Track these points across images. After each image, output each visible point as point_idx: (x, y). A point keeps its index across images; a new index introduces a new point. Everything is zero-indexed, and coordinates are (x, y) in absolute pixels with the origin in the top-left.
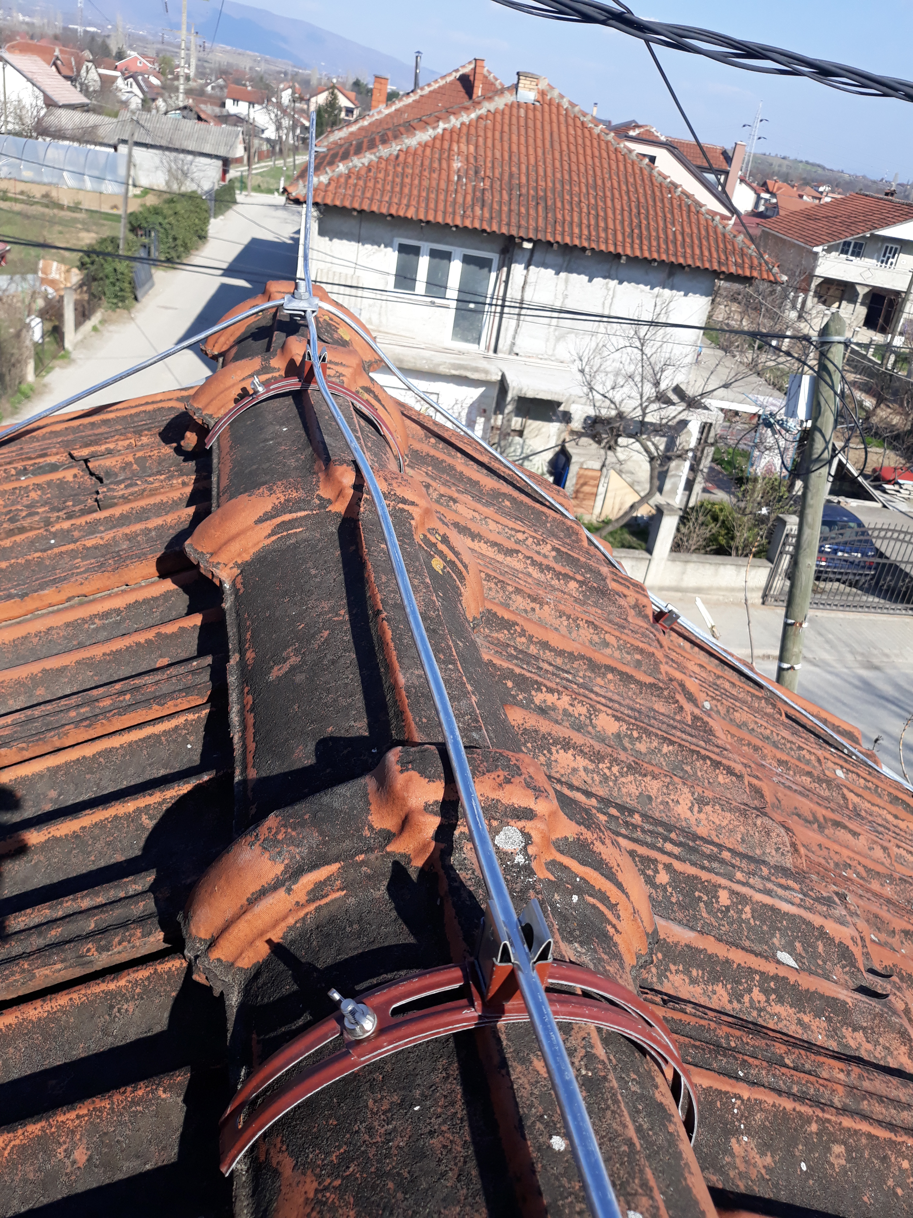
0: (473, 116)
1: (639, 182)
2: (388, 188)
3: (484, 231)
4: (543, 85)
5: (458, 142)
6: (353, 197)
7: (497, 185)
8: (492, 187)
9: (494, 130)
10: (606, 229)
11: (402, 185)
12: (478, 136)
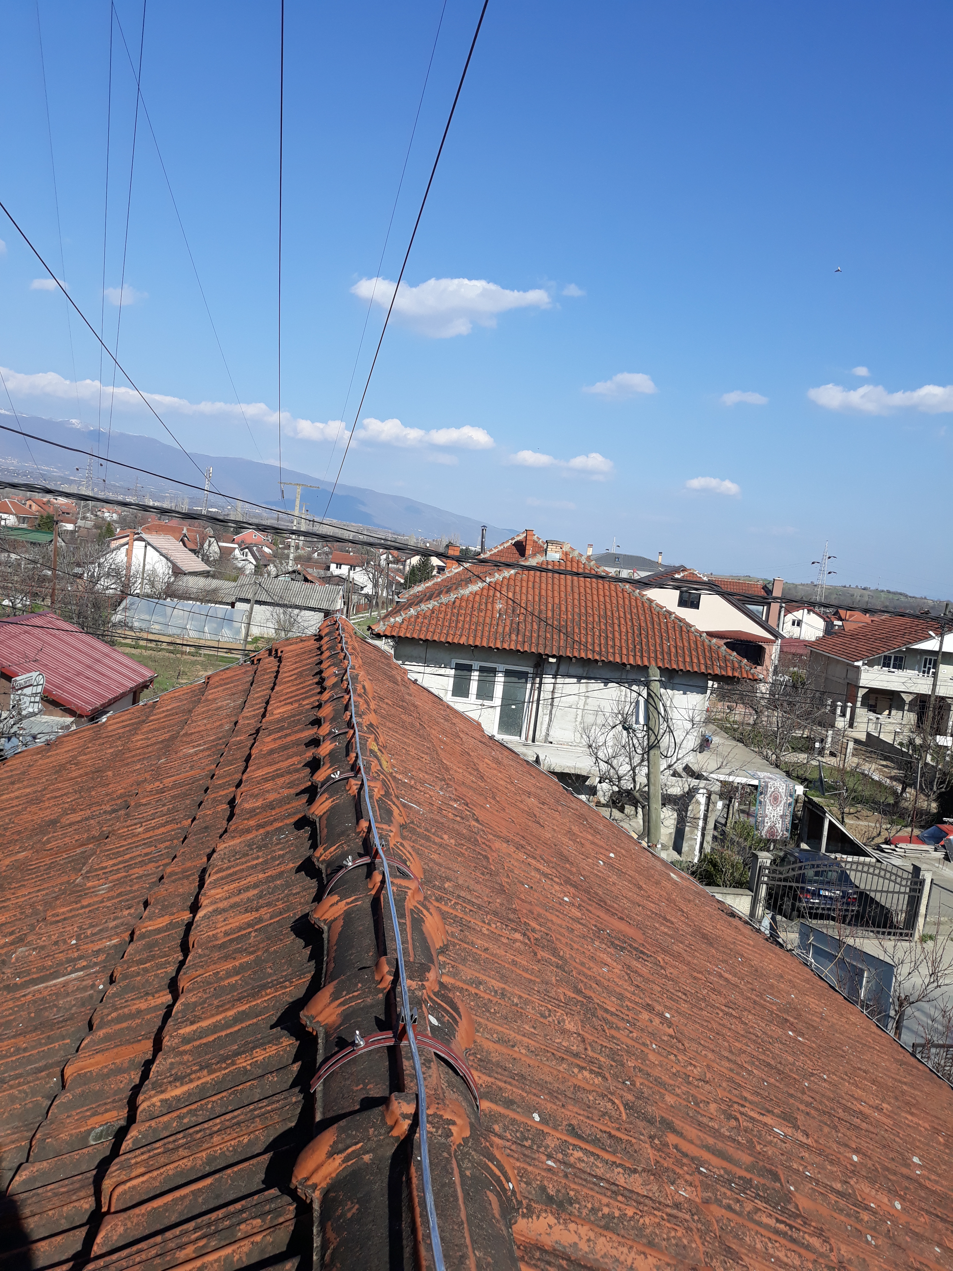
0: (512, 572)
1: (641, 612)
2: (447, 624)
3: (519, 651)
4: (566, 548)
5: (500, 590)
6: (420, 631)
7: (529, 619)
8: (525, 621)
9: (528, 581)
10: (614, 647)
11: (457, 621)
12: (515, 586)
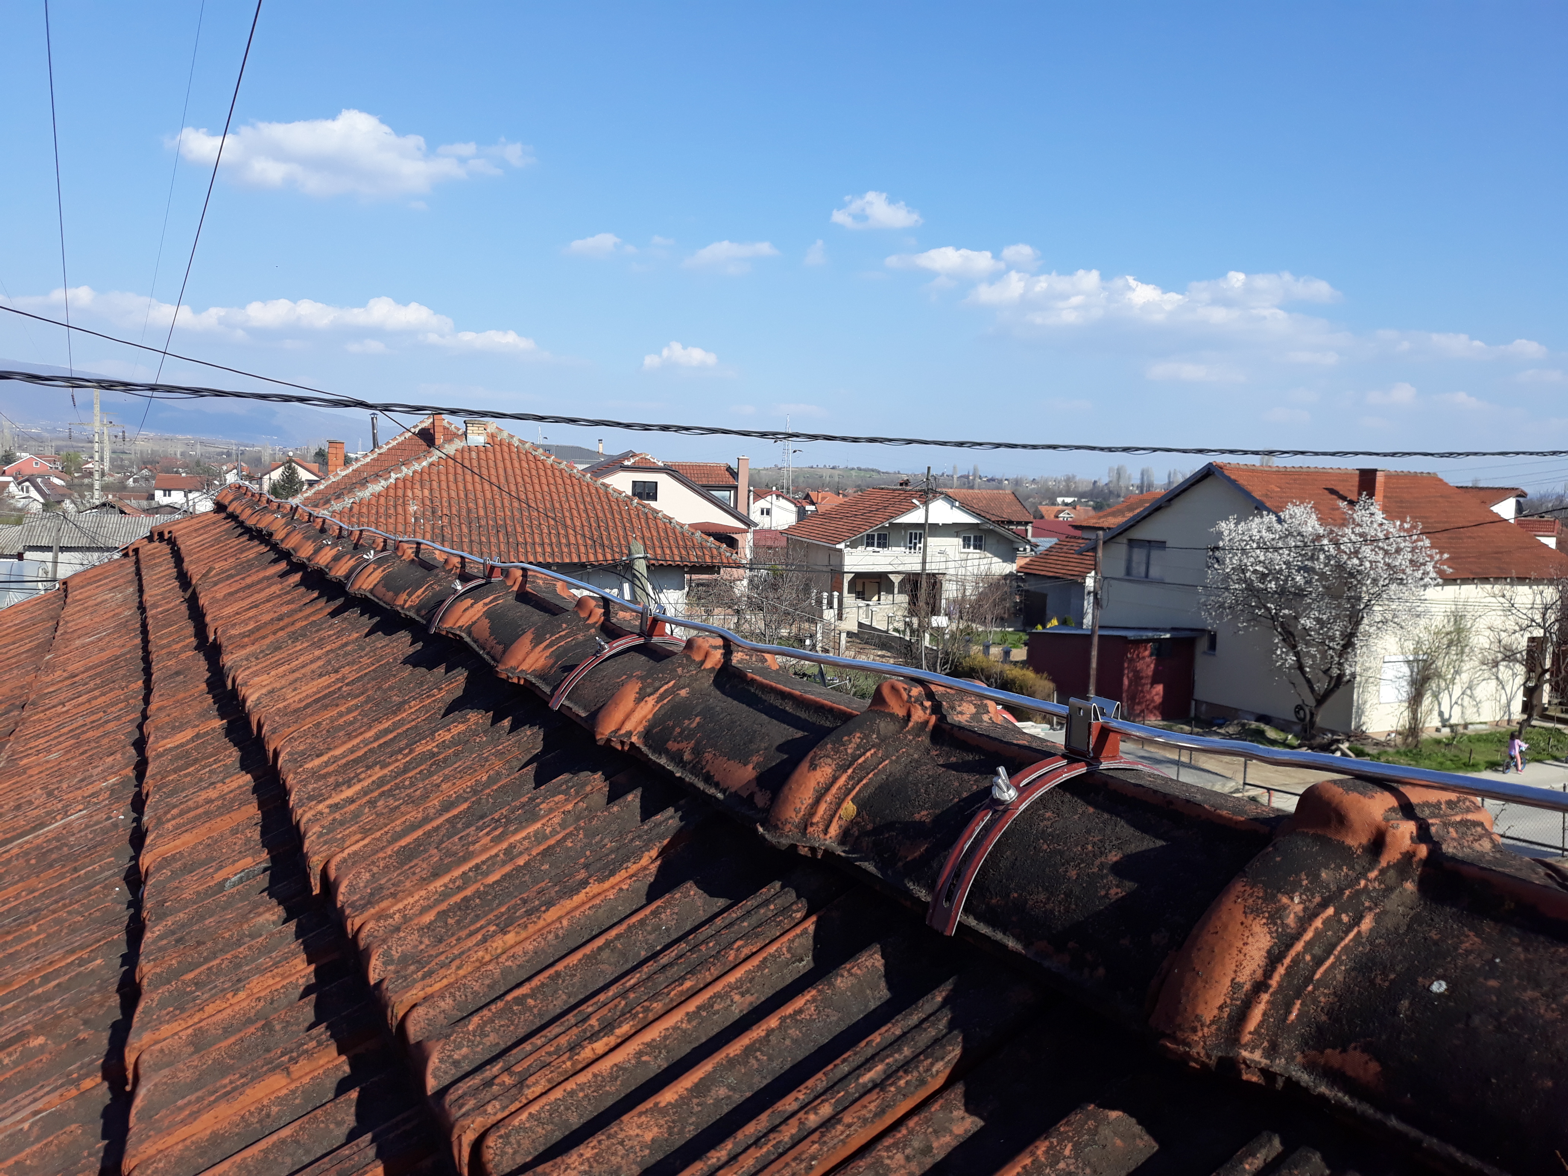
0: (425, 464)
1: (596, 500)
4: (491, 429)
5: (412, 488)
7: (456, 521)
9: (447, 473)
10: (568, 545)
12: (431, 481)
